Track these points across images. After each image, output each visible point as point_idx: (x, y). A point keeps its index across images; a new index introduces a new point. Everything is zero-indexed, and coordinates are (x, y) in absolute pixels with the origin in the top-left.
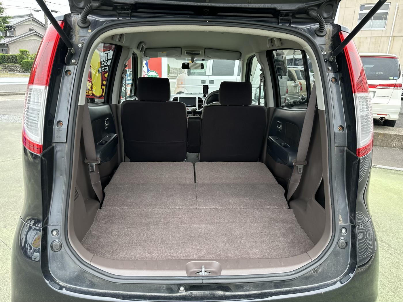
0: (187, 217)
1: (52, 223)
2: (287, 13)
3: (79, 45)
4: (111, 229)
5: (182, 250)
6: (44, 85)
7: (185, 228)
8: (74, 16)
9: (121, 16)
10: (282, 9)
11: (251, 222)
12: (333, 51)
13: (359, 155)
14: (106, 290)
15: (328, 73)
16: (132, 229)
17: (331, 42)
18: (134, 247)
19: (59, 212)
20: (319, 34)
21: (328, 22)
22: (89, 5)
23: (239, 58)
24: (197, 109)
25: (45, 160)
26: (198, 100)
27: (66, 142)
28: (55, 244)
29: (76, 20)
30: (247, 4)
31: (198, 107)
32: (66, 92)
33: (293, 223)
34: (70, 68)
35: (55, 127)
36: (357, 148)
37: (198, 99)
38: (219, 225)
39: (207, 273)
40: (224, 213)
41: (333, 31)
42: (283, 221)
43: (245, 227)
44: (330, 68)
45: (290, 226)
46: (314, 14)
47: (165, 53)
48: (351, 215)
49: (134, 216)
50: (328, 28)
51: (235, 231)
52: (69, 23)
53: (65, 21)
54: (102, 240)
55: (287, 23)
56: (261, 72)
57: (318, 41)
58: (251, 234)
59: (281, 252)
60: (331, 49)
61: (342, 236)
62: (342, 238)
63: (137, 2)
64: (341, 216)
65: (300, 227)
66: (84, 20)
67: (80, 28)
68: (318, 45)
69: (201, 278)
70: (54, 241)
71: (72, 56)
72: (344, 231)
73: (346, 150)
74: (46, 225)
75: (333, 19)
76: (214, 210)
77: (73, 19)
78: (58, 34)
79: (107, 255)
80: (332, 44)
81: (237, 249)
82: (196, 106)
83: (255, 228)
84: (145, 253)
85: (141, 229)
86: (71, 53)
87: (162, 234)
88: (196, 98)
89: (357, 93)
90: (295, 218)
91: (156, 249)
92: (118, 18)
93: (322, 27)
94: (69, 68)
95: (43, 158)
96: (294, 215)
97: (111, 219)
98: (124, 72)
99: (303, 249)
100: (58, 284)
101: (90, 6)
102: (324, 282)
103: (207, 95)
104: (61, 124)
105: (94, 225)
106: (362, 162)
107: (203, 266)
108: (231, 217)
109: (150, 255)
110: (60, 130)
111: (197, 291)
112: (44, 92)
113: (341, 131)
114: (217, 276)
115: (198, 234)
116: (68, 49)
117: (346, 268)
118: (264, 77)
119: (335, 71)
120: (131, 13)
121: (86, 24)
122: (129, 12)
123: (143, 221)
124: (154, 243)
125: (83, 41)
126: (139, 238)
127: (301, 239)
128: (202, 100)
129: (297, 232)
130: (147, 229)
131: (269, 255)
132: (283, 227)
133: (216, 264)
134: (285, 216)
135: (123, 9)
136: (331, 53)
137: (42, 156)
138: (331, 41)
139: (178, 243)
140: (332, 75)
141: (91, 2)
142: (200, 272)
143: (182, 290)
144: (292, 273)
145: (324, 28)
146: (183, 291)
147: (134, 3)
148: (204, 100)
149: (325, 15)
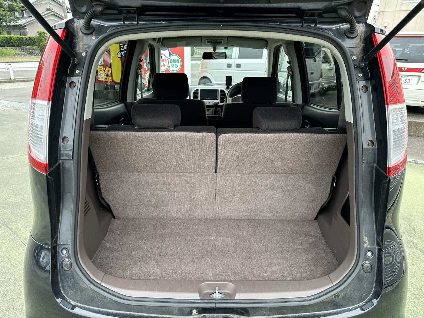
0: (204, 228)
1: (62, 241)
2: (313, 13)
3: (83, 54)
4: (125, 240)
5: (197, 266)
6: (46, 101)
7: (201, 241)
8: (77, 21)
9: (127, 20)
10: (307, 8)
11: (272, 235)
12: (365, 55)
13: (389, 175)
14: (117, 310)
15: (357, 81)
16: (146, 241)
17: (362, 45)
18: (148, 261)
19: (68, 231)
20: (349, 36)
21: (361, 22)
22: (91, 10)
23: (266, 46)
24: (220, 102)
25: (51, 179)
26: (221, 93)
27: (73, 159)
28: (66, 263)
29: (79, 26)
30: (266, 4)
31: (221, 100)
32: (71, 105)
33: (317, 237)
34: (75, 79)
35: (61, 143)
36: (388, 167)
37: (221, 91)
38: (237, 237)
39: (221, 294)
40: (244, 224)
41: (366, 32)
42: (307, 234)
43: (265, 240)
44: (361, 75)
45: (313, 240)
46: (343, 13)
47: (185, 42)
48: (378, 237)
49: (149, 226)
50: (360, 28)
51: (254, 244)
52: (71, 30)
53: (66, 29)
54: (115, 254)
55: (312, 23)
56: (289, 65)
57: (347, 44)
58: (271, 249)
59: (302, 270)
60: (363, 53)
61: (368, 260)
62: (367, 262)
63: (145, 5)
64: (367, 238)
65: (324, 241)
66: (88, 25)
67: (83, 35)
68: (346, 48)
69: (214, 301)
70: (64, 260)
71: (75, 67)
72: (369, 254)
73: (376, 167)
74: (56, 243)
75: (366, 17)
76: (232, 221)
77: (75, 25)
78: (58, 46)
79: (120, 271)
80: (363, 47)
81: (255, 266)
82: (218, 100)
83: (275, 242)
84: (159, 269)
85: (156, 242)
86: (74, 63)
87: (177, 248)
88: (218, 90)
89: (389, 105)
90: (319, 231)
91: (170, 265)
92: (124, 23)
93: (353, 27)
94: (73, 79)
95: (49, 177)
96: (319, 228)
97: (125, 230)
98: (140, 67)
99: (326, 268)
100: (69, 303)
101: (93, 11)
102: (346, 307)
103: (230, 87)
104: (66, 140)
105: (108, 236)
106: (393, 181)
107: (217, 288)
108: (251, 229)
109: (164, 272)
110: (66, 147)
111: (210, 313)
112: (47, 108)
113: (370, 147)
114: (231, 300)
115: (214, 248)
116: (71, 60)
117: (371, 293)
118: (291, 70)
119: (366, 78)
120: (137, 16)
121: (89, 29)
122: (136, 15)
123: (159, 232)
124: (169, 258)
125: (87, 50)
126: (153, 252)
127: (324, 256)
128: (225, 93)
129: (320, 248)
130: (162, 241)
131: (288, 274)
132: (305, 241)
133: (231, 285)
134: (309, 228)
135: (128, 12)
136: (363, 57)
137: (48, 175)
138: (363, 43)
139: (193, 258)
140: (362, 83)
141: (94, 7)
142: (214, 293)
143: (194, 313)
144: (311, 298)
145: (355, 29)
146: (196, 314)
147: (141, 6)
148: (226, 92)
149: (357, 14)
